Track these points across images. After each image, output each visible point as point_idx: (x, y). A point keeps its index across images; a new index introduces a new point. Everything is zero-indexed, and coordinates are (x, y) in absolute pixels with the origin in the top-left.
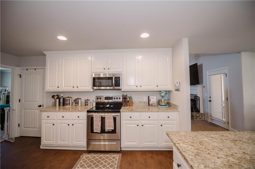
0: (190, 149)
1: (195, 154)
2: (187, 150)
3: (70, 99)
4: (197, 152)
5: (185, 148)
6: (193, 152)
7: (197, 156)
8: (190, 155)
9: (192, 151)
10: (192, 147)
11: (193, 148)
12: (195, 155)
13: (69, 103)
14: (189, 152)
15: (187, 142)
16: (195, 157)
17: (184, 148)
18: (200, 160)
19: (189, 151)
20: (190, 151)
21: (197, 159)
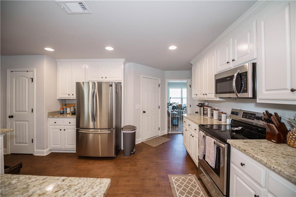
0: (42, 187)
1: (29, 187)
2: (44, 182)
3: (207, 109)
4: (28, 191)
5: (49, 182)
6: (34, 186)
7: (25, 186)
8: (36, 181)
9: (37, 187)
10: (41, 193)
11: (39, 192)
12: (28, 185)
13: (207, 113)
14: (39, 182)
15: (56, 192)
16: (28, 183)
17: (51, 182)
18: (20, 185)
19: (41, 184)
20: (39, 184)
21: (24, 183)
